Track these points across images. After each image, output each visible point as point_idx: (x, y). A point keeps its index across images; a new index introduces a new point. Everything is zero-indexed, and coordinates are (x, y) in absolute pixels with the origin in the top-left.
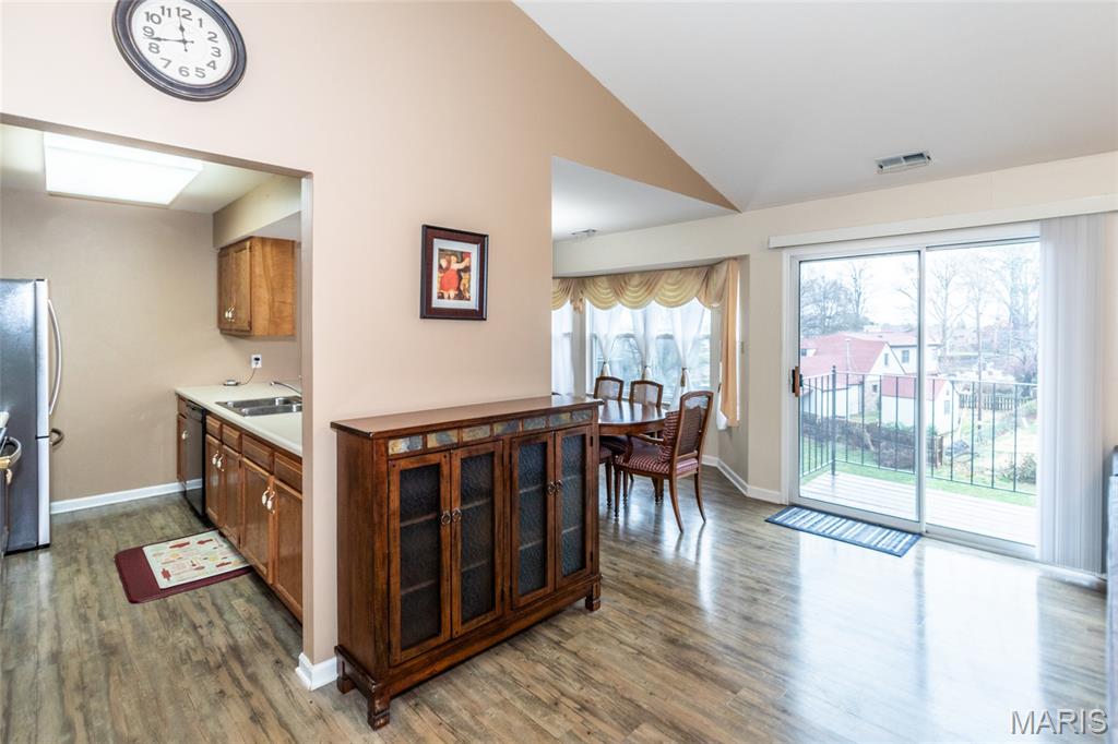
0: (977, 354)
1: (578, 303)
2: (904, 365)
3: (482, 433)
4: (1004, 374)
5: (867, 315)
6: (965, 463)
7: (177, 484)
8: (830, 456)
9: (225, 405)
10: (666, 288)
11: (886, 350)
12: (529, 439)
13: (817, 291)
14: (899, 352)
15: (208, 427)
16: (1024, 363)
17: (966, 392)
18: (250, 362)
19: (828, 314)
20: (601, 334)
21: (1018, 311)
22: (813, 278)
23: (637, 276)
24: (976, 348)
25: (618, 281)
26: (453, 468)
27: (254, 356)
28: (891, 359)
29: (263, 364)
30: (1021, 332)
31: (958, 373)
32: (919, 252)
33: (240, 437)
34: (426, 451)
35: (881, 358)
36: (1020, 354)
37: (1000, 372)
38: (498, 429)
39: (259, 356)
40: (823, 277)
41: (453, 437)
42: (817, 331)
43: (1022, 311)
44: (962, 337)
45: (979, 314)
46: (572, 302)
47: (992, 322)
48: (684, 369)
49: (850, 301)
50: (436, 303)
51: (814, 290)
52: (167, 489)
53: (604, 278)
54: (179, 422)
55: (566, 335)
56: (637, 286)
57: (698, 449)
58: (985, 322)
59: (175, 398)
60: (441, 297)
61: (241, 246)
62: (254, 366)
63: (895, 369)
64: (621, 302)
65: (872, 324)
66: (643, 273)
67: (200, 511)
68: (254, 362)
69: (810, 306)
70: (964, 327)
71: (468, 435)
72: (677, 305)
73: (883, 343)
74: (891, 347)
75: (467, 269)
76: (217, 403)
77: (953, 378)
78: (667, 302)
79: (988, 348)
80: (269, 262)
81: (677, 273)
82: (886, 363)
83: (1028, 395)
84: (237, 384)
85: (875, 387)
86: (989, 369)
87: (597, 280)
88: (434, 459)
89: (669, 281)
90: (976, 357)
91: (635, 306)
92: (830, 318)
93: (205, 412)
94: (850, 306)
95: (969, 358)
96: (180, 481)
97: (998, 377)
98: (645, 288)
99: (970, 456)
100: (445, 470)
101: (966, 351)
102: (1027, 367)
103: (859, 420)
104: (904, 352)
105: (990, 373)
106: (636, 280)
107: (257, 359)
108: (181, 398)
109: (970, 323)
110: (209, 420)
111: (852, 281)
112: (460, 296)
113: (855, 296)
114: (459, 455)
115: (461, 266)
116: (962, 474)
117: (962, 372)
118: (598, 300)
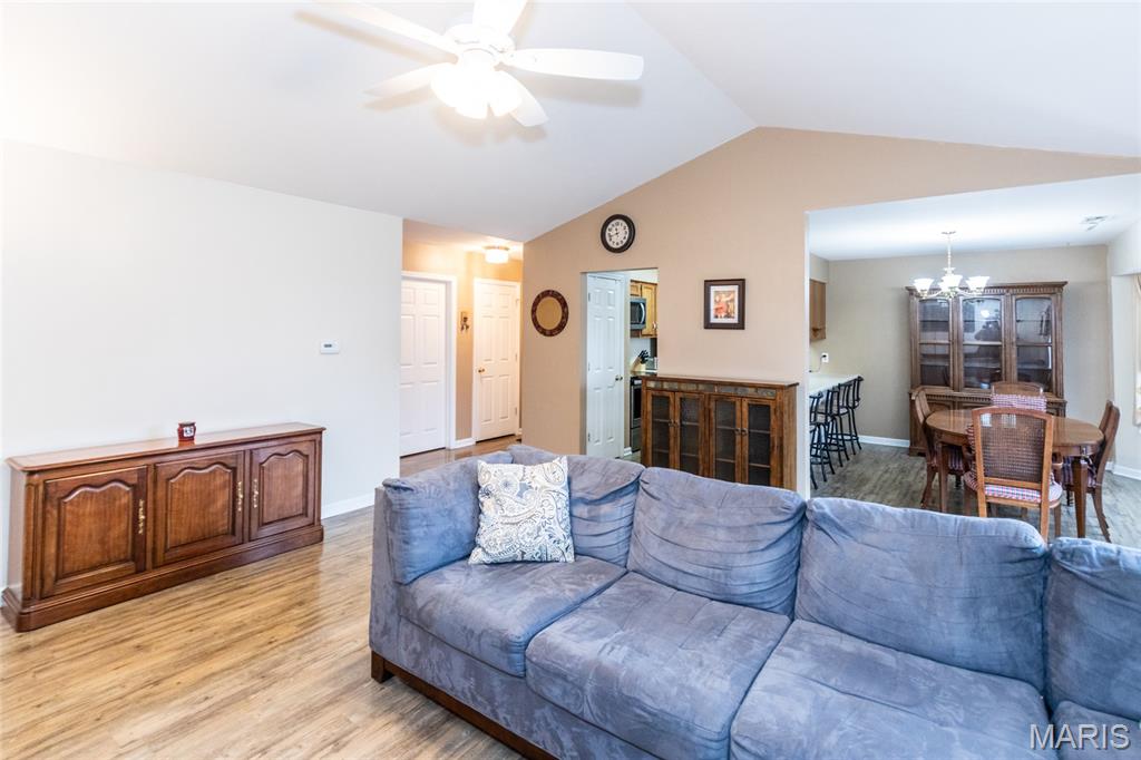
3: (692, 387)
12: (721, 399)
26: (675, 400)
34: (663, 390)
38: (701, 387)
41: (676, 386)
50: (713, 320)
60: (716, 317)
71: (683, 387)
75: (732, 300)
88: (666, 394)
100: (672, 400)
112: (728, 316)
114: (678, 395)
115: (728, 299)
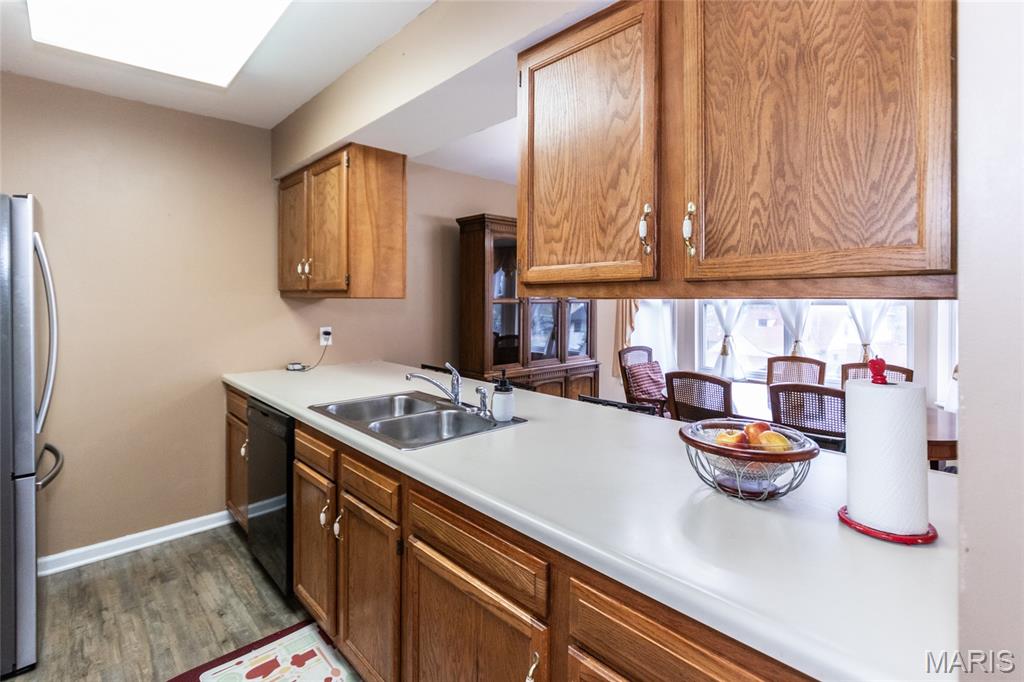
7: (225, 513)
9: (322, 410)
15: (297, 448)
18: (318, 337)
27: (323, 330)
29: (333, 340)
33: (336, 455)
39: (329, 329)
52: (213, 521)
54: (229, 424)
59: (222, 389)
61: (333, 159)
62: (323, 342)
67: (283, 587)
68: (322, 337)
76: (310, 408)
80: (374, 185)
84: (304, 368)
93: (291, 423)
96: (228, 508)
107: (327, 333)
108: (231, 390)
110: (301, 437)
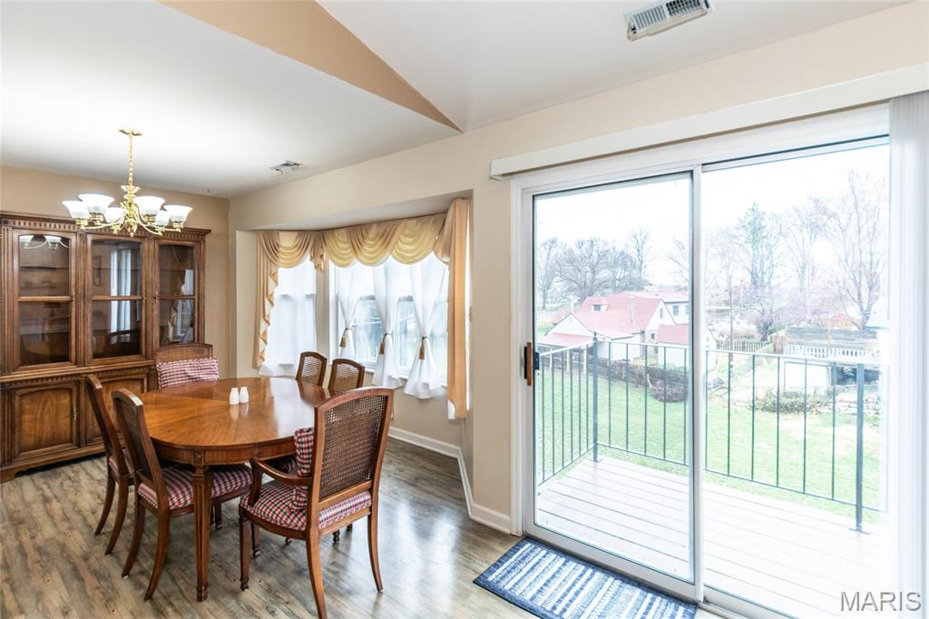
0: (729, 308)
1: (319, 260)
2: (675, 318)
4: (748, 323)
5: (646, 278)
6: (721, 396)
8: (591, 440)
10: (403, 242)
11: (661, 305)
13: (609, 258)
14: (671, 307)
16: (763, 315)
17: (721, 338)
19: (618, 277)
20: (344, 296)
21: (757, 275)
22: (606, 248)
23: (375, 226)
24: (727, 303)
25: (356, 232)
28: (665, 311)
30: (759, 291)
31: (714, 323)
32: (692, 172)
35: (657, 313)
36: (759, 308)
37: (745, 321)
40: (614, 248)
42: (610, 291)
43: (760, 275)
44: (717, 295)
45: (730, 277)
46: (312, 258)
47: (738, 283)
48: (423, 338)
49: (634, 267)
51: (607, 258)
53: (343, 231)
55: (308, 297)
56: (372, 240)
57: (372, 477)
58: (735, 283)
63: (668, 320)
64: (358, 259)
65: (651, 285)
66: (380, 222)
69: (603, 271)
70: (718, 287)
72: (412, 261)
73: (659, 300)
74: (665, 303)
77: (711, 327)
78: (403, 257)
79: (736, 302)
81: (414, 221)
82: (661, 316)
83: (766, 340)
85: (653, 335)
86: (737, 319)
87: (336, 233)
89: (407, 232)
90: (728, 310)
91: (373, 262)
92: (619, 280)
94: (634, 271)
95: (722, 311)
97: (745, 326)
98: (380, 243)
99: (726, 390)
101: (720, 306)
102: (765, 318)
103: (642, 363)
104: (674, 307)
105: (738, 323)
106: (373, 231)
109: (723, 284)
111: (636, 251)
113: (638, 263)
116: (719, 405)
117: (717, 322)
118: (338, 257)
